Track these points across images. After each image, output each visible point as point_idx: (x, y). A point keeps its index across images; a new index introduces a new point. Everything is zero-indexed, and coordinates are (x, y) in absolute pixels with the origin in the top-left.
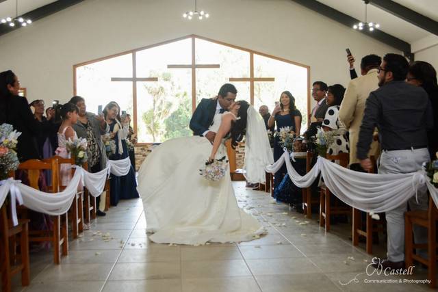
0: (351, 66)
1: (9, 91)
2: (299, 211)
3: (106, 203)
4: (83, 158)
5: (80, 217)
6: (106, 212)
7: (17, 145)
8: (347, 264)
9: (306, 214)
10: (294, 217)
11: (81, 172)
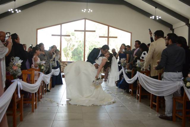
0: (151, 36)
1: (15, 42)
2: (128, 92)
3: (50, 86)
4: (43, 69)
5: (41, 92)
6: (50, 90)
7: (21, 65)
8: (149, 116)
9: (131, 94)
10: (126, 95)
11: (42, 75)
